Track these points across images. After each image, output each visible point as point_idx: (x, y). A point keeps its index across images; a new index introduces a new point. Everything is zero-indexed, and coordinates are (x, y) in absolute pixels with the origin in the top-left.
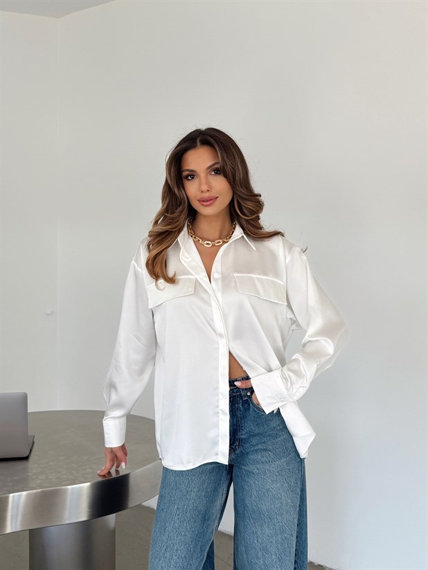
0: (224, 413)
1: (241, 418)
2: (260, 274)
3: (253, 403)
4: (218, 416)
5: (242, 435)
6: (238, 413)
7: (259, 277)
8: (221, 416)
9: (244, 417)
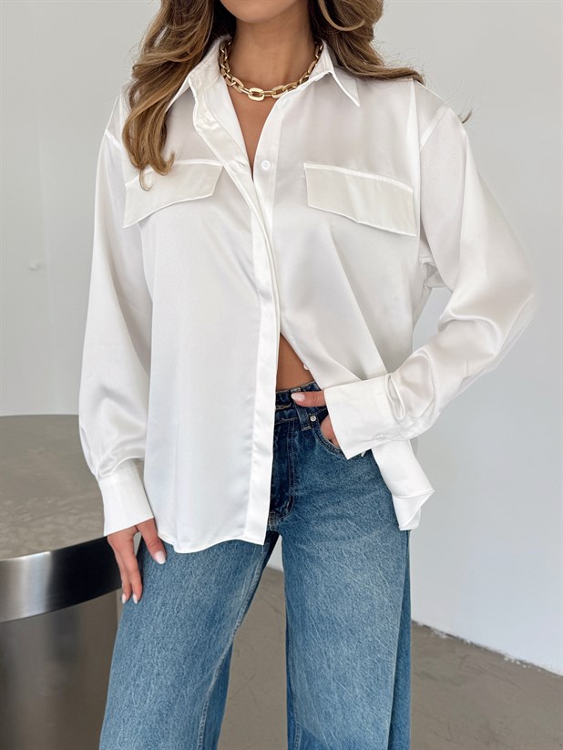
0: (262, 450)
1: (296, 463)
2: (359, 170)
3: (321, 438)
4: (250, 455)
5: (298, 491)
6: (292, 455)
7: (359, 174)
8: (256, 456)
9: (302, 461)
